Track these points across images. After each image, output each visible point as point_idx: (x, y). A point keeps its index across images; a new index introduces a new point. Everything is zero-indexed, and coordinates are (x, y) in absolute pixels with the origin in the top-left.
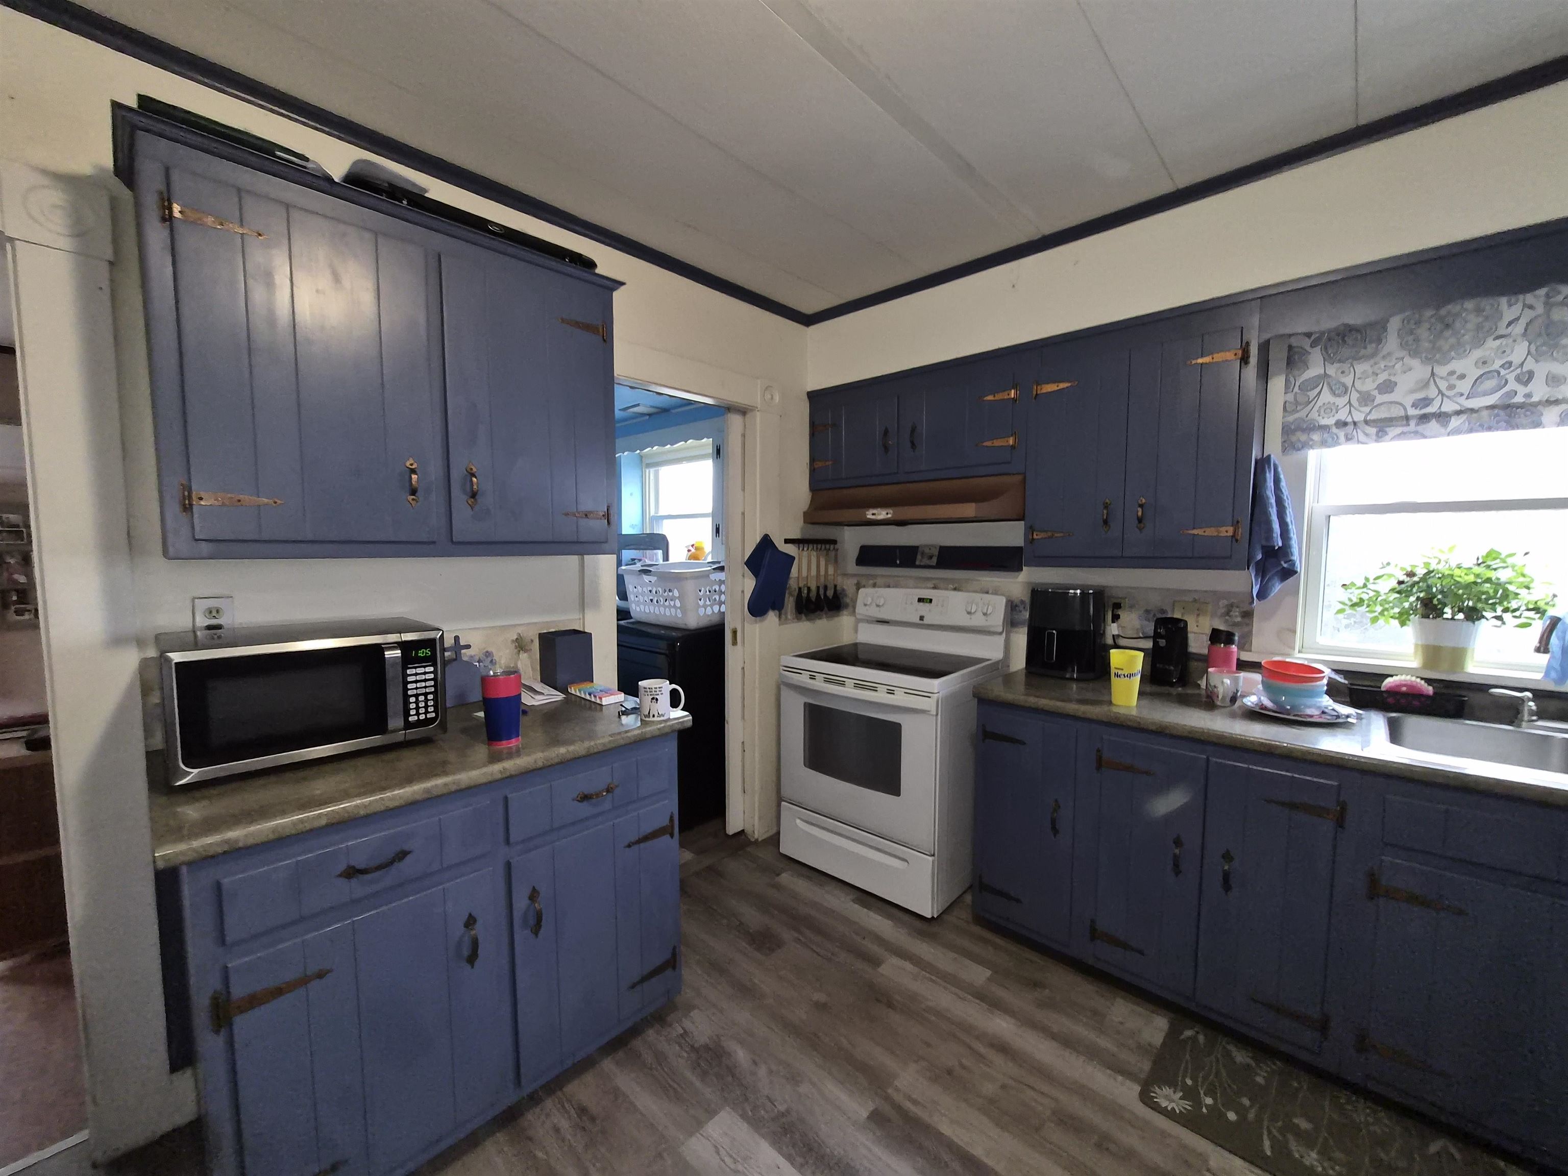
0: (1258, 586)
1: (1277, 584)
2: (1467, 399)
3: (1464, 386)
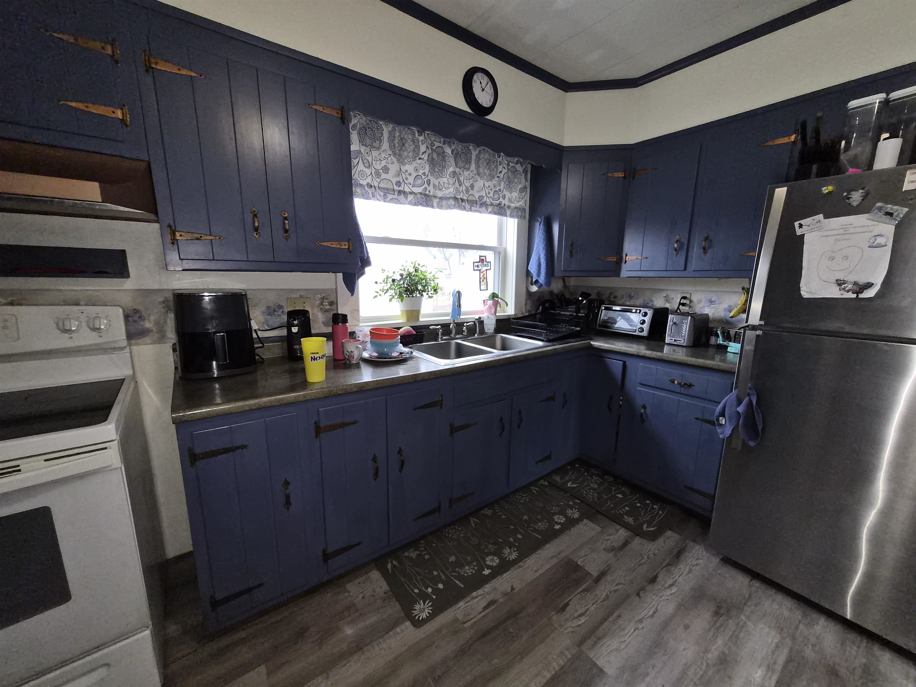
2: (412, 187)
3: (411, 179)
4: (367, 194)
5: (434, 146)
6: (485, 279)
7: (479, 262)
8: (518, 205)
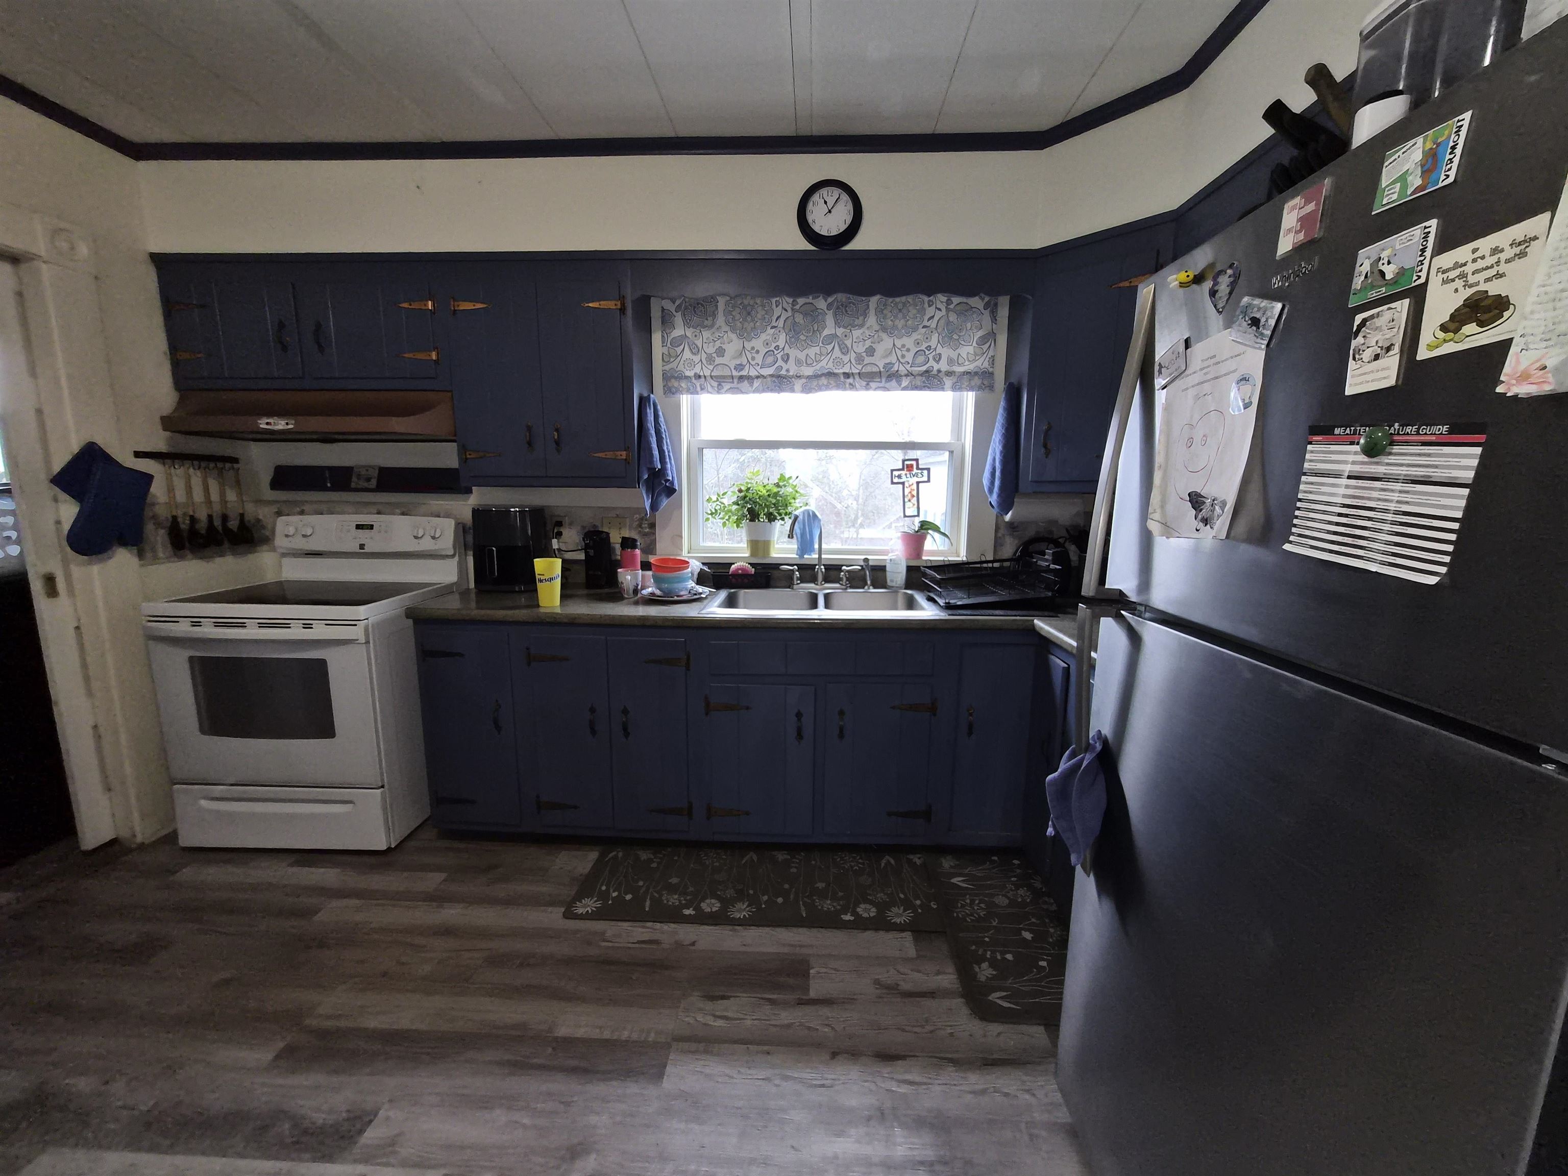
0: (650, 500)
1: (665, 499)
2: (761, 368)
3: (759, 359)
4: (693, 387)
5: (798, 304)
6: (915, 499)
7: (903, 469)
8: (970, 367)
